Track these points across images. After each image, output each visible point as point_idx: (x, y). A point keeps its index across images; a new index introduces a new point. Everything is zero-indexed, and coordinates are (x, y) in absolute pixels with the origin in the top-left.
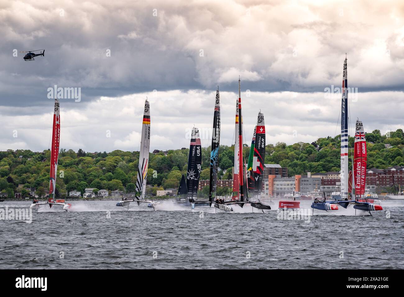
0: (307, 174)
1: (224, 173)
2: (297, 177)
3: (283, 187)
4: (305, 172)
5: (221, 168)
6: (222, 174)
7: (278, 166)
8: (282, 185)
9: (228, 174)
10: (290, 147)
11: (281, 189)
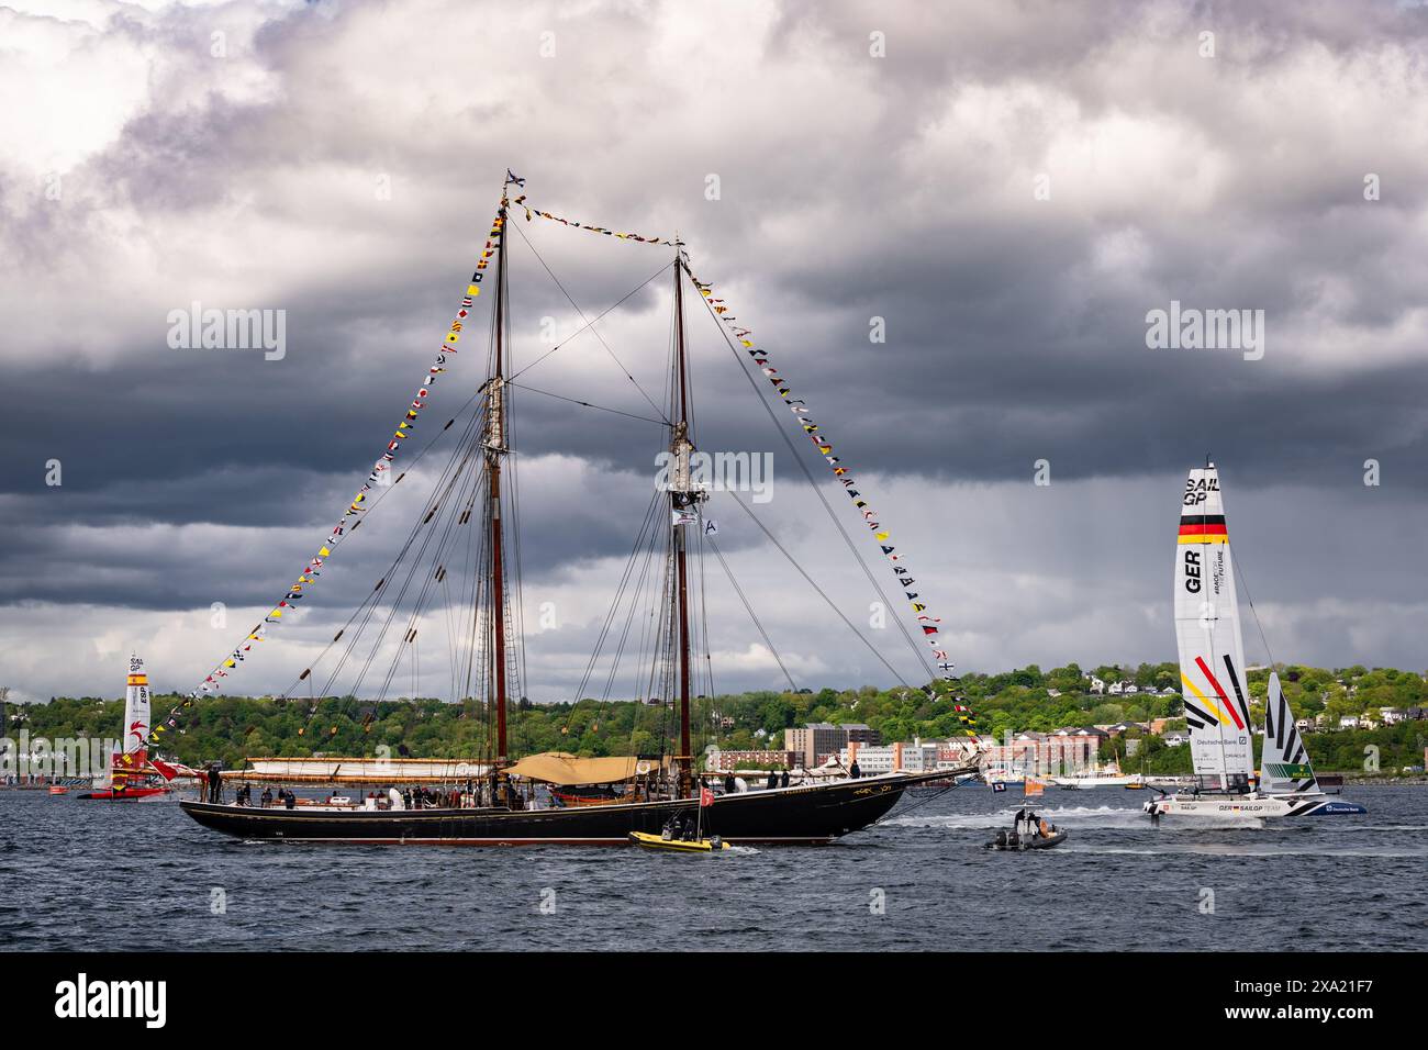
0: (913, 742)
1: (771, 738)
2: (896, 744)
3: (872, 763)
4: (910, 737)
5: (766, 730)
6: (768, 742)
7: (865, 727)
8: (870, 760)
9: (778, 741)
10: (883, 694)
11: (870, 766)
